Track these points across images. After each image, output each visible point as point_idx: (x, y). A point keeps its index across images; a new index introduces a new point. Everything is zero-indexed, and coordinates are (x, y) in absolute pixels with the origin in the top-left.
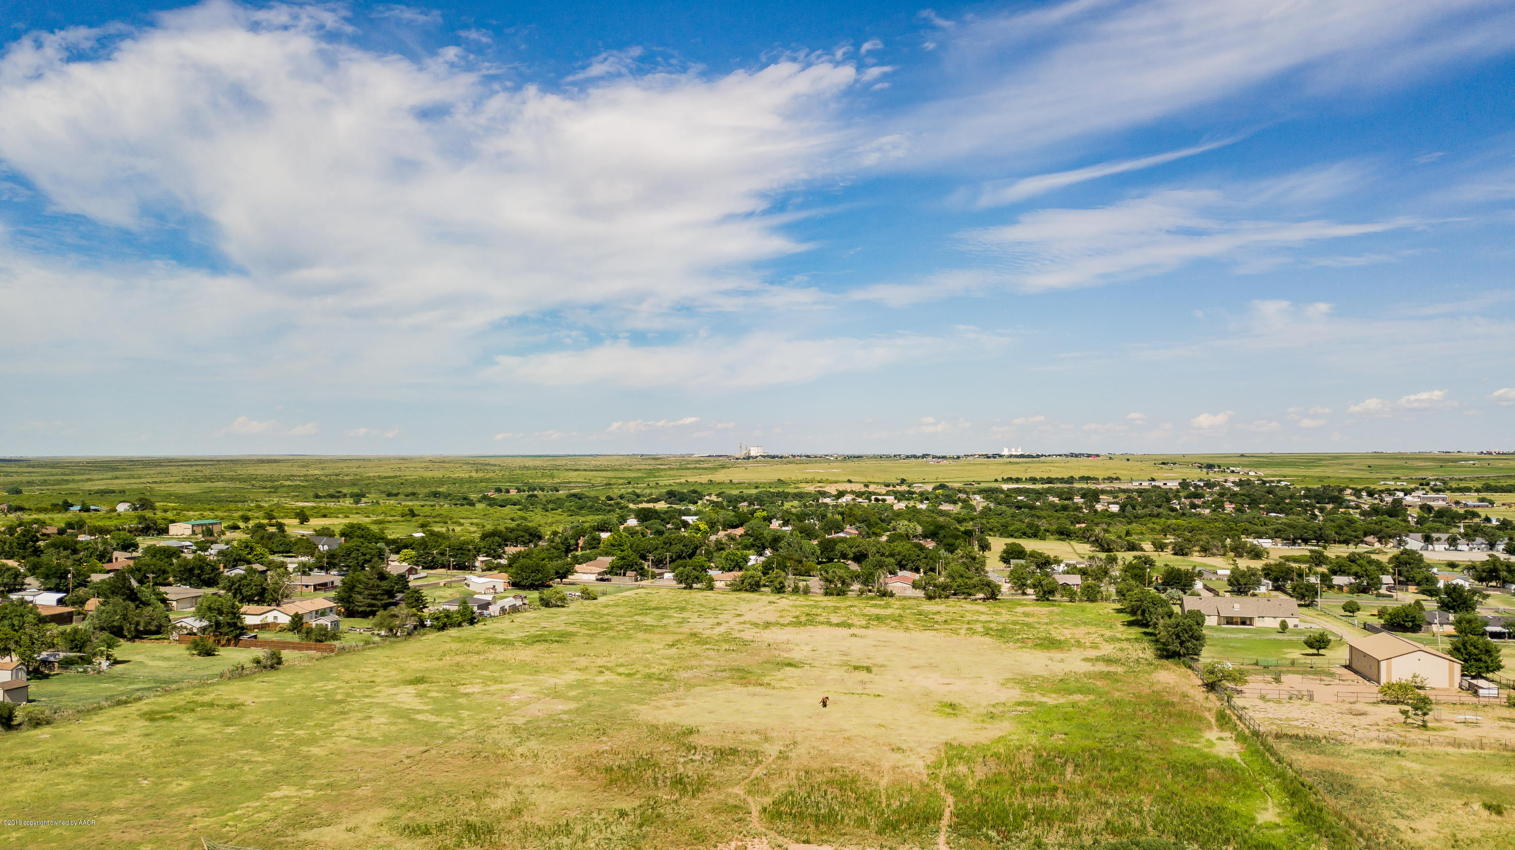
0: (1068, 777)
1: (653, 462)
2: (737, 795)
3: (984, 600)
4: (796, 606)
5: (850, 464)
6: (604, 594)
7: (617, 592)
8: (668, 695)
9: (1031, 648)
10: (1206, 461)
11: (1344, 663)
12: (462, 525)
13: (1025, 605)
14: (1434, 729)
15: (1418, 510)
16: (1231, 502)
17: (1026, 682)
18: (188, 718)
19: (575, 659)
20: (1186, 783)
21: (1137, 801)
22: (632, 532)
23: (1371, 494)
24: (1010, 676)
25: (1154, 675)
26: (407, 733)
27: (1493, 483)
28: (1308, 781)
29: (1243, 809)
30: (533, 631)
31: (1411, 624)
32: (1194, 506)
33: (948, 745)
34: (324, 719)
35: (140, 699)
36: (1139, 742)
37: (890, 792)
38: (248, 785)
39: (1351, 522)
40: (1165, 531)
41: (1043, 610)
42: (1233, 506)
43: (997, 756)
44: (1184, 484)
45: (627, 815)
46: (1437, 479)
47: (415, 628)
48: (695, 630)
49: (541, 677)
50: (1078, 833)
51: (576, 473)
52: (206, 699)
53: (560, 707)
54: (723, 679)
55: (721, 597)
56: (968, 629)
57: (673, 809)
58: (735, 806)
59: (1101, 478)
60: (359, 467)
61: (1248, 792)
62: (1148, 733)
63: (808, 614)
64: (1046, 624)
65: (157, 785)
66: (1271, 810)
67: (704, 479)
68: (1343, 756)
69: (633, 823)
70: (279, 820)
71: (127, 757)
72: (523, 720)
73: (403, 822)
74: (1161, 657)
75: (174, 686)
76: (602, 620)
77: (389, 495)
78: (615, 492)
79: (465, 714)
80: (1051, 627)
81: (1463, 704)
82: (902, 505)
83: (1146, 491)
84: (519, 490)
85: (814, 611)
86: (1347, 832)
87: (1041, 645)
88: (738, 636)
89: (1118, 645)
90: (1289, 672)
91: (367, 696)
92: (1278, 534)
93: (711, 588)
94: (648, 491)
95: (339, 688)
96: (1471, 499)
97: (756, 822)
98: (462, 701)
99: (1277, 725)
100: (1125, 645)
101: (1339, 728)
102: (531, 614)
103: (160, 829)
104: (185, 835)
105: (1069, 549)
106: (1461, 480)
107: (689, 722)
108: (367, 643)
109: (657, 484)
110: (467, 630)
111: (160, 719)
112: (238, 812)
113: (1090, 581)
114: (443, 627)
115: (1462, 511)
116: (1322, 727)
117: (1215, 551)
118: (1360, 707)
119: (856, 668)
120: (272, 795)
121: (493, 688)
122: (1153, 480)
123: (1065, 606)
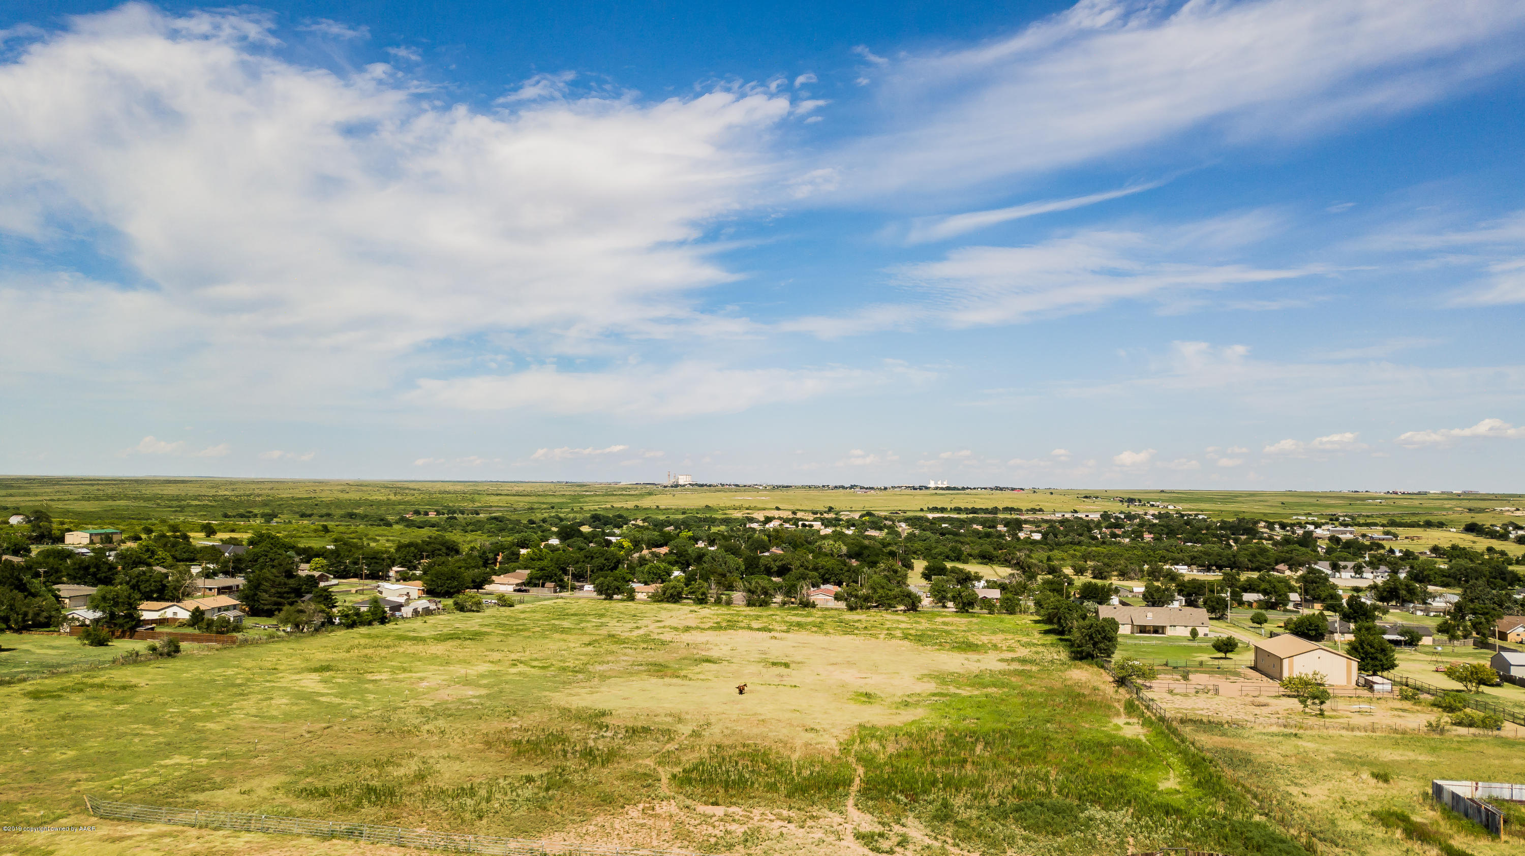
0: (978, 752)
1: (578, 489)
2: (647, 766)
3: (905, 611)
4: (718, 615)
5: (778, 493)
6: (521, 602)
7: (535, 601)
8: (582, 684)
9: (948, 650)
10: (1126, 496)
11: (1249, 664)
12: (378, 541)
13: (945, 616)
14: (1330, 717)
15: (1327, 541)
16: (1150, 533)
17: (942, 678)
18: (76, 698)
19: (488, 653)
20: (1092, 757)
21: (1044, 770)
22: (553, 549)
23: (1283, 526)
24: (926, 672)
25: (1067, 673)
26: (309, 712)
27: (1398, 520)
28: (1208, 755)
29: (1145, 778)
30: (446, 631)
31: (1314, 633)
32: (1114, 536)
33: (861, 726)
34: (222, 699)
35: (25, 680)
36: (1049, 725)
37: (801, 763)
38: (137, 754)
39: (1263, 551)
40: (1085, 558)
41: (962, 621)
42: (1152, 536)
43: (910, 735)
44: (1105, 516)
45: (534, 781)
46: (1346, 516)
47: (323, 624)
48: (614, 633)
49: (452, 668)
50: (985, 796)
51: (499, 497)
52: (97, 681)
53: (471, 693)
54: (639, 673)
55: (642, 607)
56: (887, 634)
57: (582, 776)
58: (645, 774)
59: (1024, 509)
60: (272, 489)
61: (1151, 765)
62: (1058, 718)
63: (729, 621)
64: (965, 631)
65: (38, 753)
66: (1172, 779)
67: (630, 505)
68: (1243, 738)
69: (539, 788)
70: (169, 784)
71: (8, 729)
72: (432, 703)
73: (301, 786)
74: (1075, 659)
75: (61, 670)
76: (517, 623)
77: (303, 516)
78: (538, 516)
79: (371, 697)
80: (969, 634)
81: (1358, 697)
82: (829, 531)
83: (1067, 520)
84: (438, 513)
85: (735, 618)
86: (1243, 796)
87: (959, 648)
88: (657, 637)
89: (1034, 649)
90: (1196, 672)
91: (268, 681)
92: (1194, 561)
93: (631, 598)
94: (571, 515)
95: (240, 674)
96: (1377, 533)
97: (664, 787)
98: (370, 686)
99: (1183, 713)
100: (1041, 649)
101: (1240, 716)
102: (444, 617)
103: (41, 791)
104: (67, 796)
105: (992, 572)
106: (1368, 516)
107: (602, 706)
108: (271, 636)
109: (581, 508)
110: (377, 629)
111: (45, 697)
112: (124, 777)
113: (1009, 595)
114: (352, 625)
115: (1368, 543)
116: (1225, 715)
117: (1132, 575)
118: (1262, 700)
119: (774, 664)
120: (163, 763)
121: (402, 676)
122: (1076, 512)
123: (984, 618)
